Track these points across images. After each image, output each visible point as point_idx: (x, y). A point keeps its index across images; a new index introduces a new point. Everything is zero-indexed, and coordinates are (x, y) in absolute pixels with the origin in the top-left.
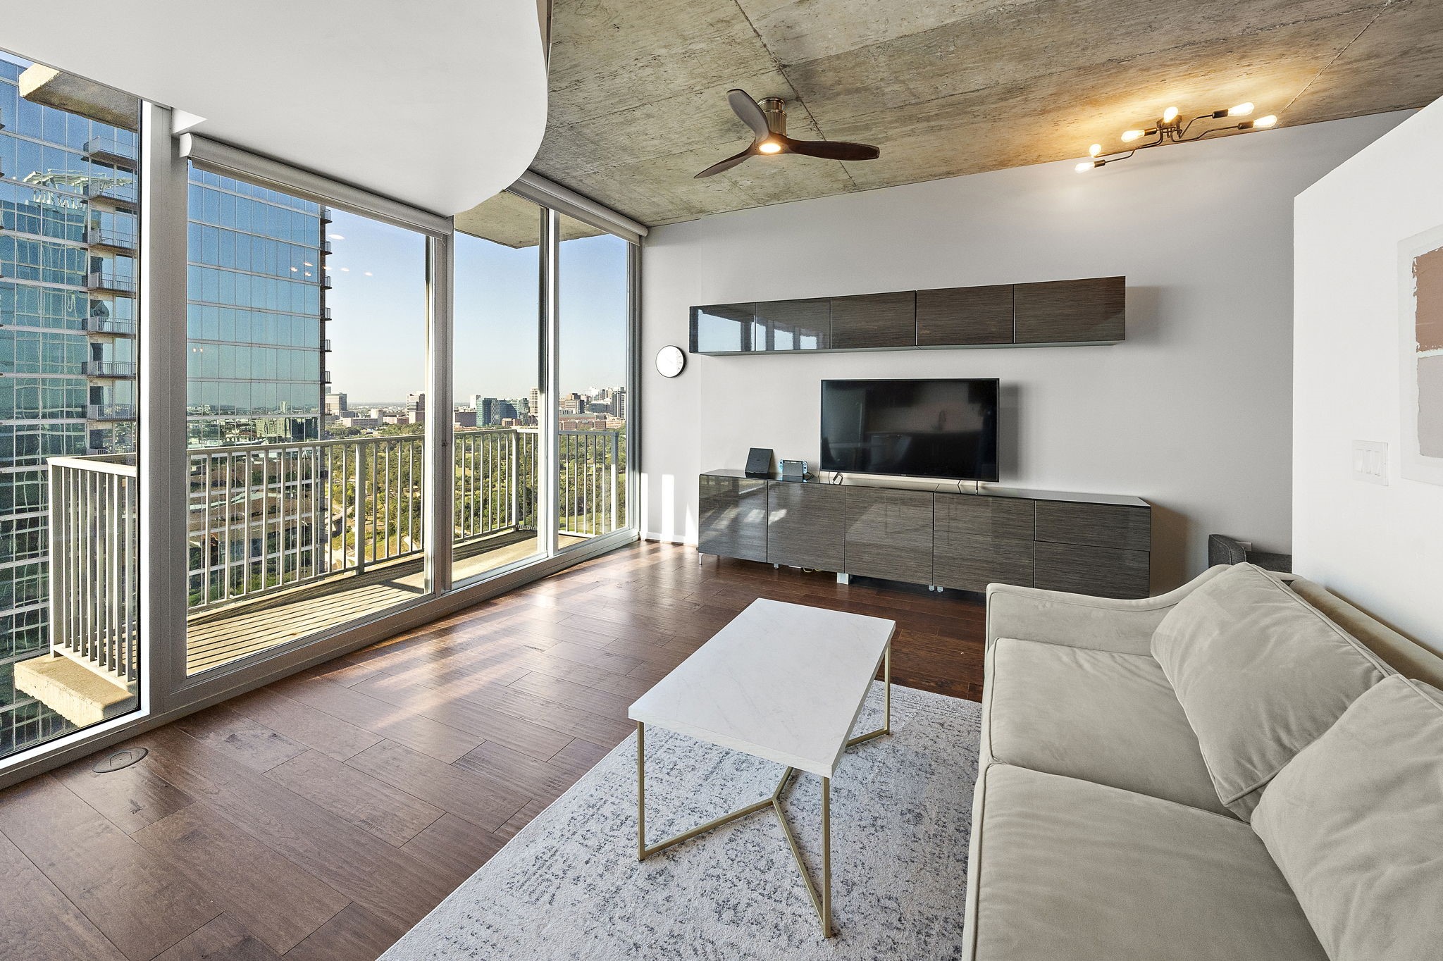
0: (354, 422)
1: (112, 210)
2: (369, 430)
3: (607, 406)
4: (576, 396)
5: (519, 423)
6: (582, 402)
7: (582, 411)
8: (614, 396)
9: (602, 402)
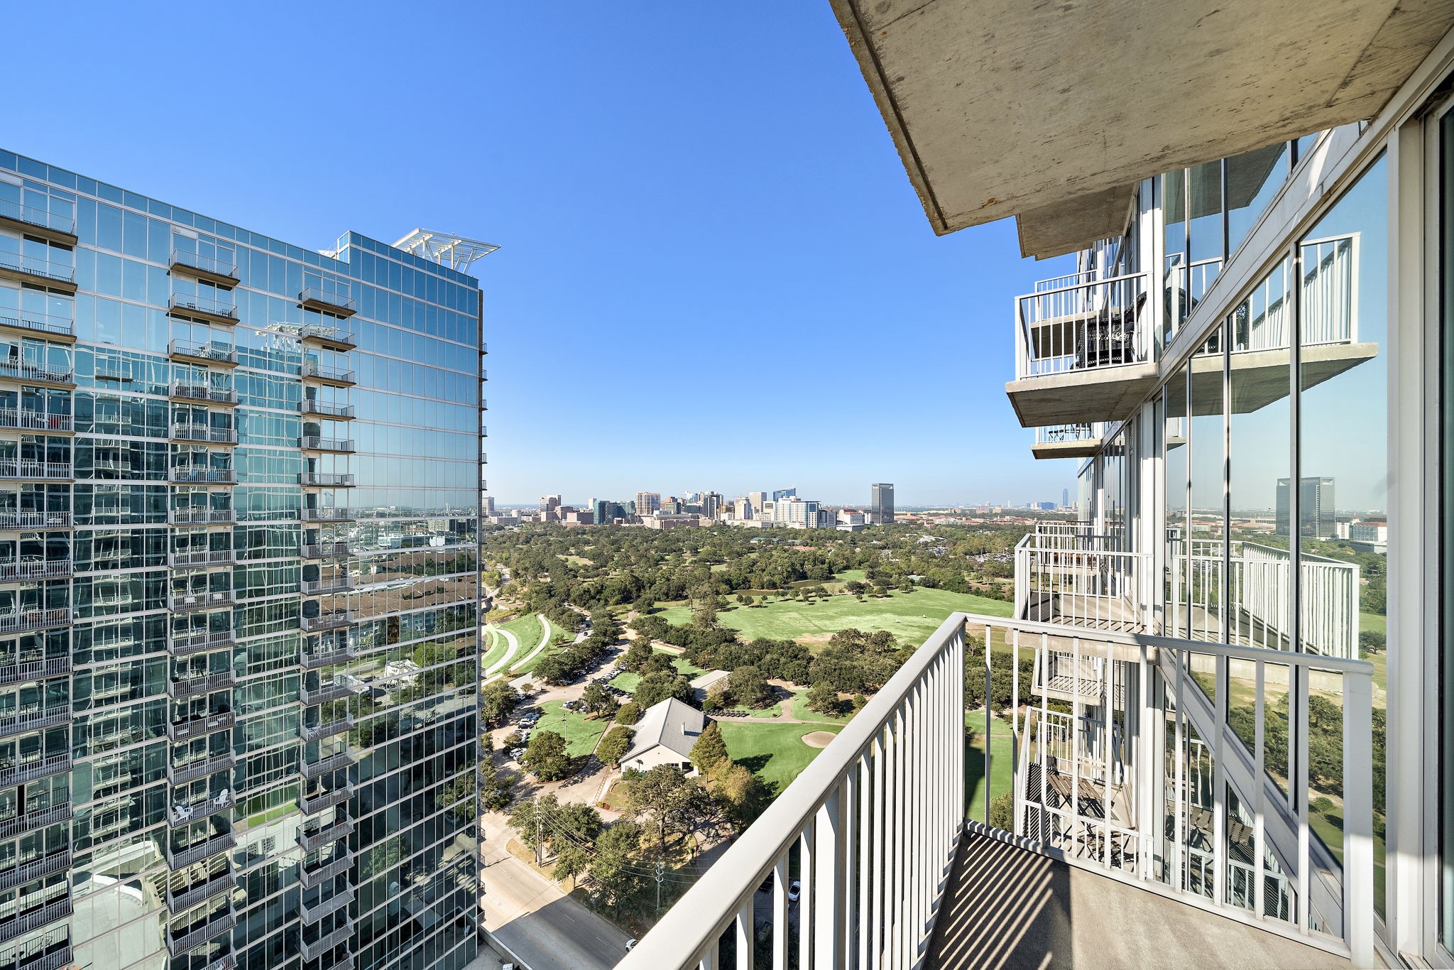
0: (499, 519)
1: (319, 347)
2: (511, 527)
3: (700, 507)
4: (674, 499)
5: (628, 522)
6: (679, 504)
7: (679, 512)
8: (705, 500)
9: (695, 504)
